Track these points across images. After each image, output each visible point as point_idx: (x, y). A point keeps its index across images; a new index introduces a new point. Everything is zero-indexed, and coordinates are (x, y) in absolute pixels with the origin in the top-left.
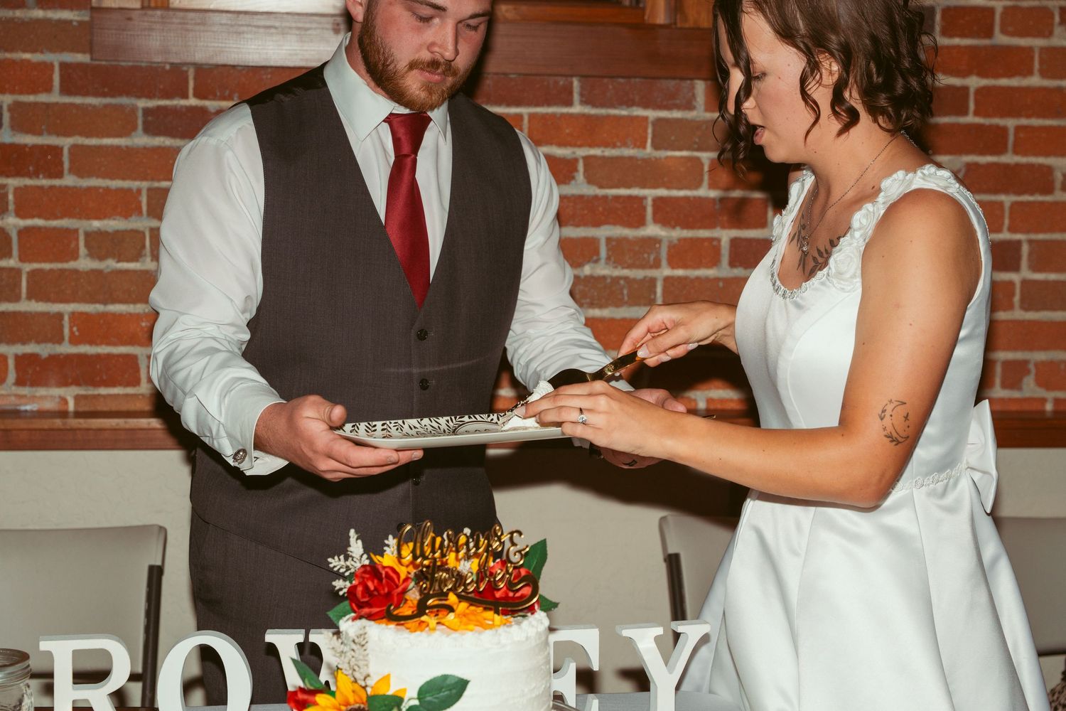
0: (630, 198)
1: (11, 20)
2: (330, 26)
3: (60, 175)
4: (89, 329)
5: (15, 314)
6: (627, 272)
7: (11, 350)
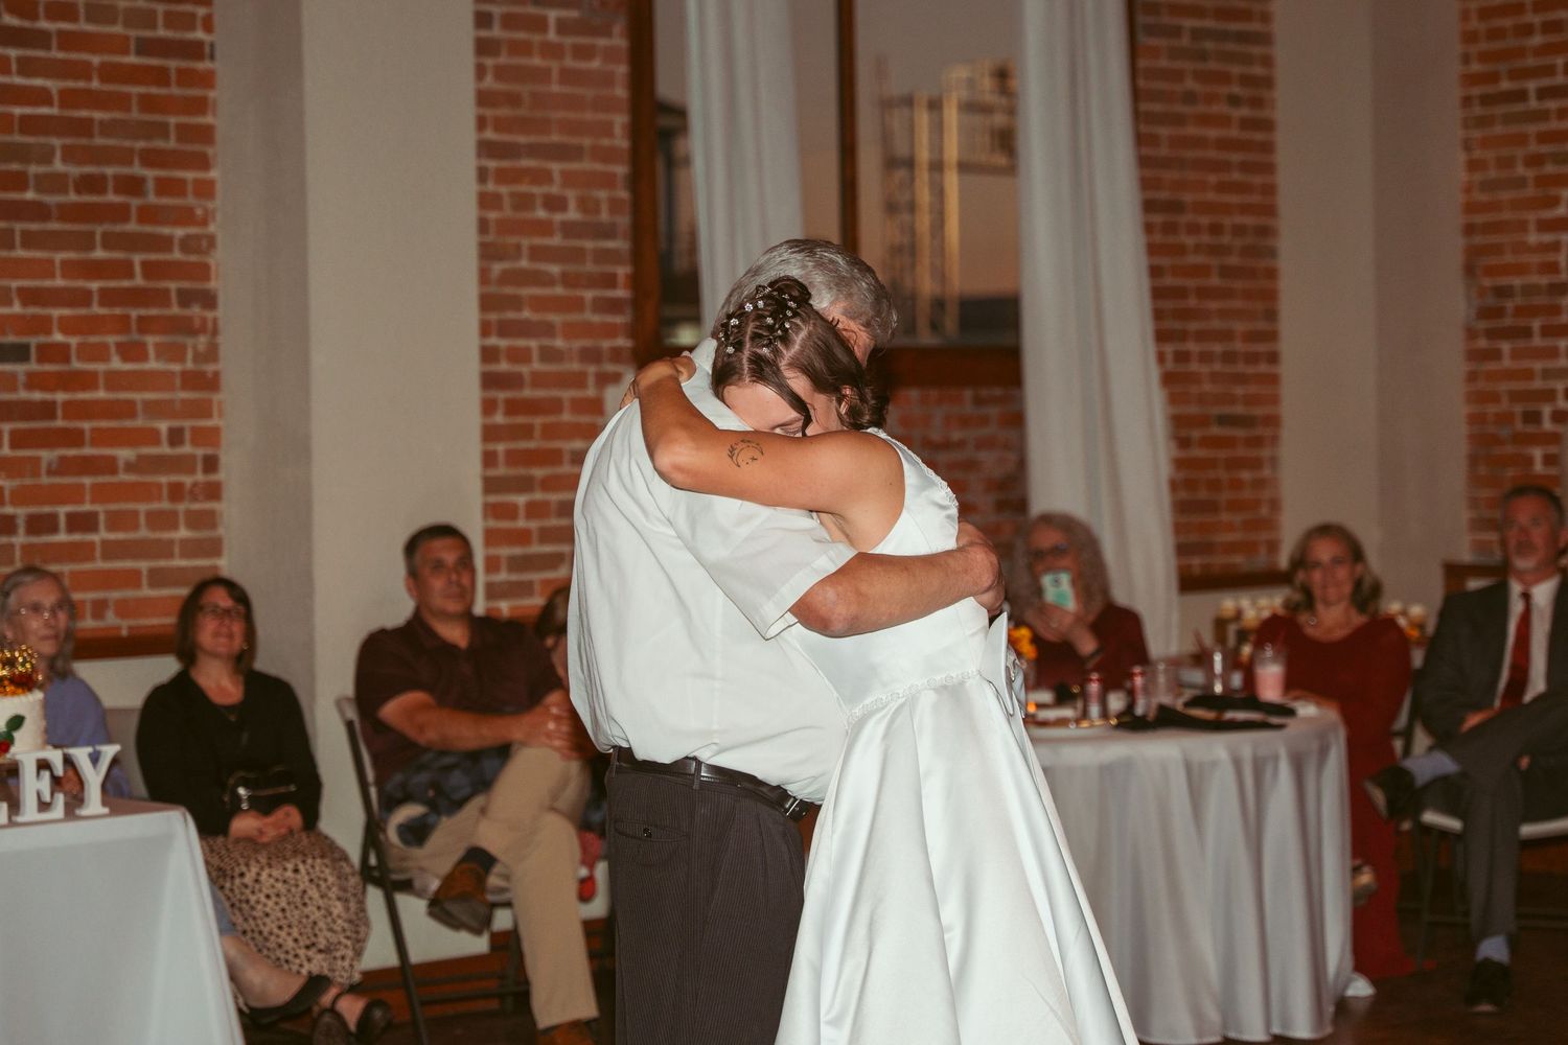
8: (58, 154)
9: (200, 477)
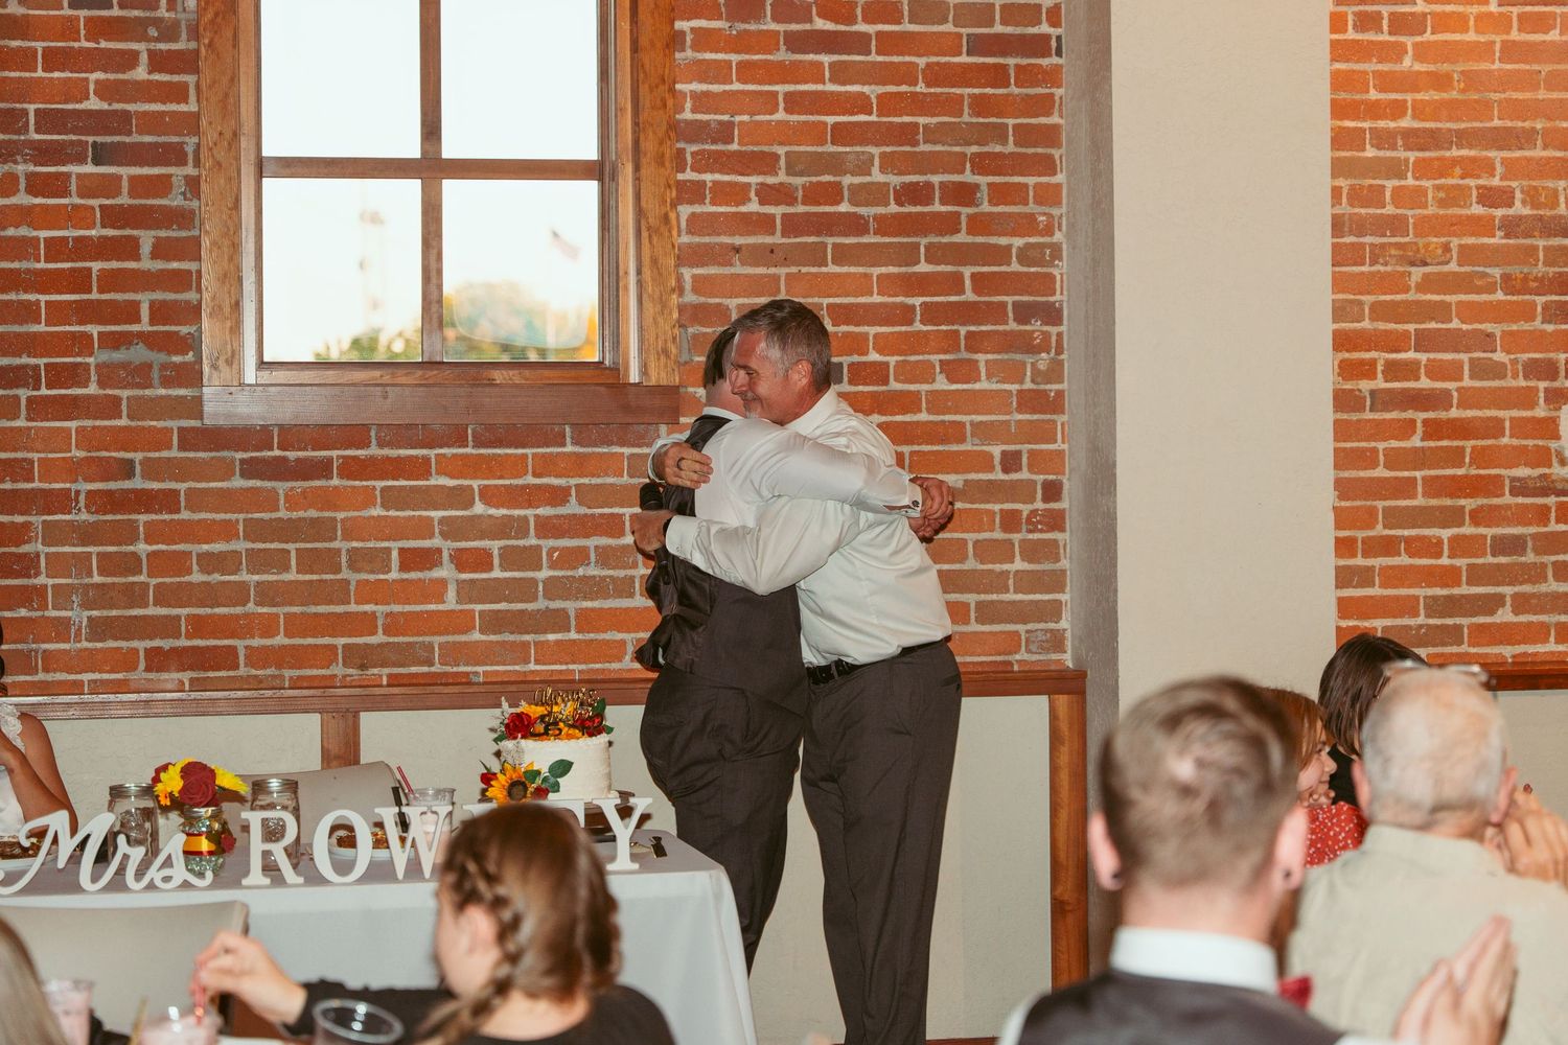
0: (612, 515)
2: (379, 394)
3: (178, 511)
4: (199, 626)
5: (145, 617)
6: (611, 572)
7: (141, 645)
8: (877, 162)
9: (1039, 505)
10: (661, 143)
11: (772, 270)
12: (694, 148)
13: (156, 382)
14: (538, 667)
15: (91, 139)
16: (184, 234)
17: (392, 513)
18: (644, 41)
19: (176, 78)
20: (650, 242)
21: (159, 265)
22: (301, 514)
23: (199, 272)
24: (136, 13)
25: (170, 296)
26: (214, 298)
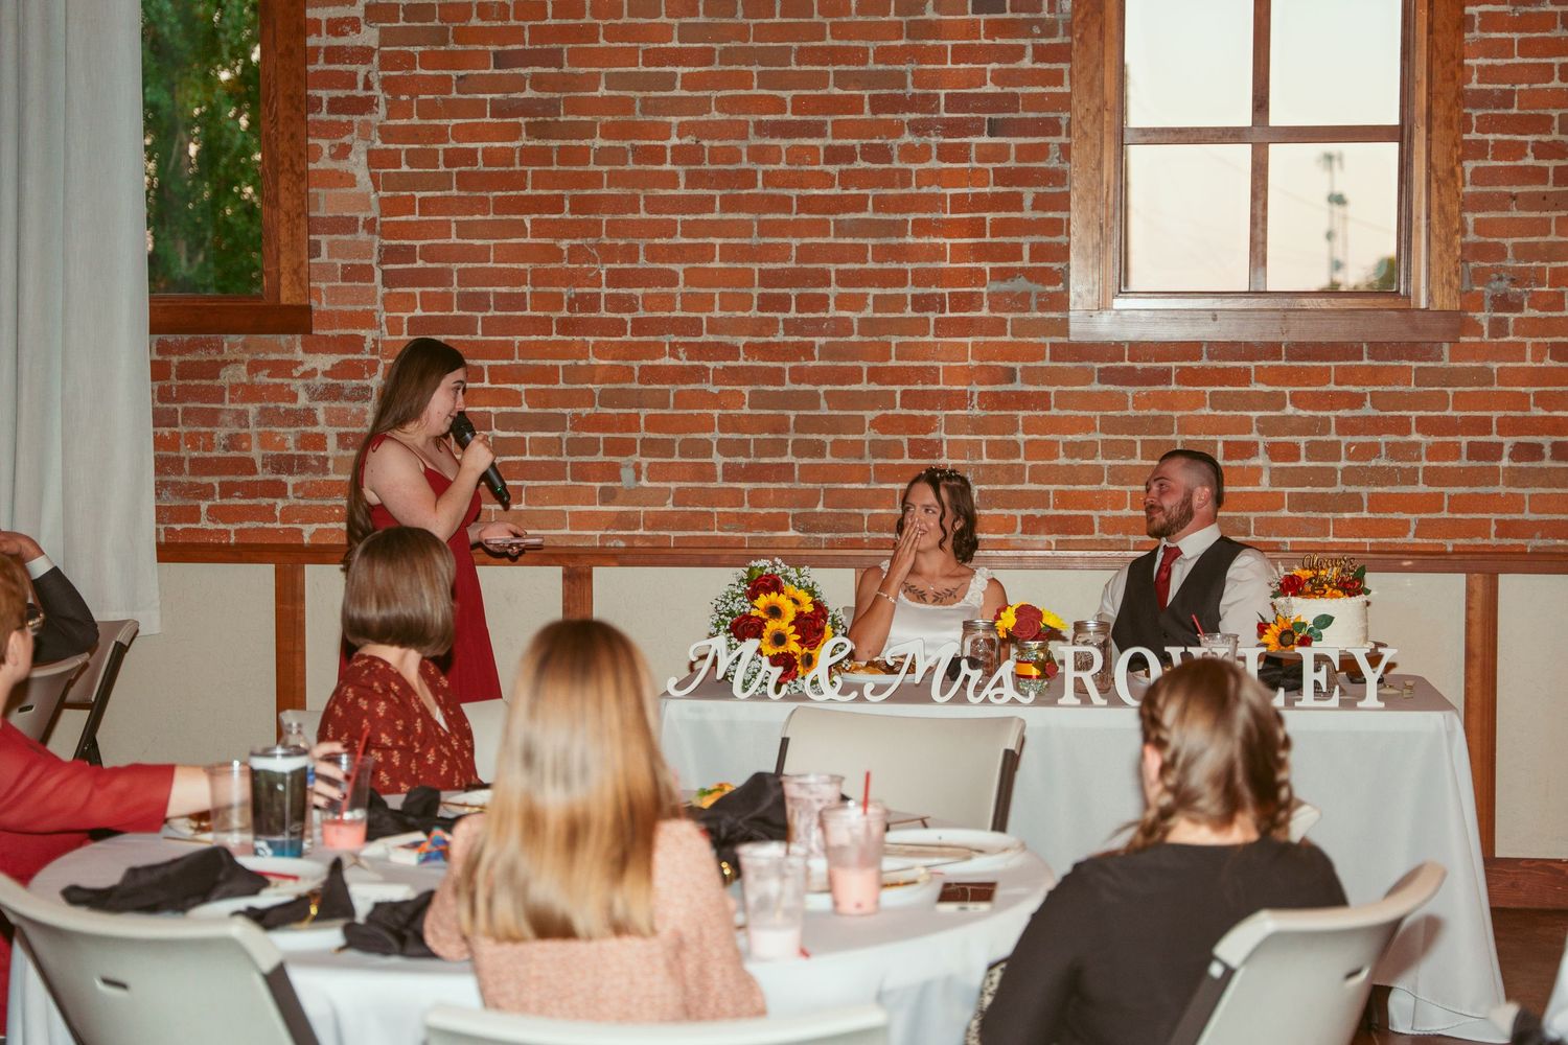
0: (1401, 416)
1: (1022, 319)
2: (1210, 317)
3: (1049, 409)
4: (1064, 499)
5: (1021, 491)
6: (1399, 464)
7: (1019, 513)
10: (1450, 109)
11: (1544, 214)
12: (1479, 112)
13: (1034, 306)
14: (1336, 540)
15: (987, 116)
16: (1058, 190)
17: (1219, 413)
18: (1437, 25)
19: (1054, 66)
20: (1439, 192)
21: (1039, 215)
22: (1146, 412)
23: (1069, 220)
24: (1023, 15)
25: (1046, 239)
26: (1079, 241)
